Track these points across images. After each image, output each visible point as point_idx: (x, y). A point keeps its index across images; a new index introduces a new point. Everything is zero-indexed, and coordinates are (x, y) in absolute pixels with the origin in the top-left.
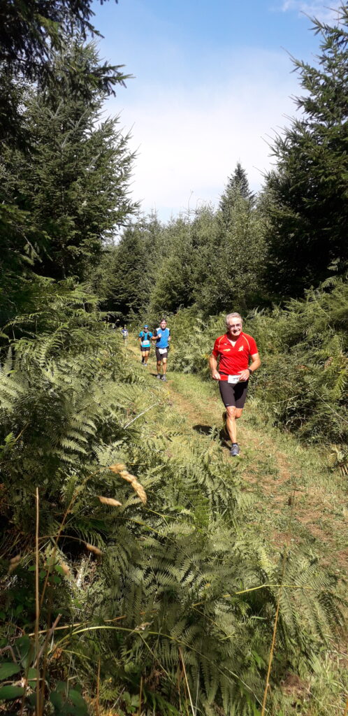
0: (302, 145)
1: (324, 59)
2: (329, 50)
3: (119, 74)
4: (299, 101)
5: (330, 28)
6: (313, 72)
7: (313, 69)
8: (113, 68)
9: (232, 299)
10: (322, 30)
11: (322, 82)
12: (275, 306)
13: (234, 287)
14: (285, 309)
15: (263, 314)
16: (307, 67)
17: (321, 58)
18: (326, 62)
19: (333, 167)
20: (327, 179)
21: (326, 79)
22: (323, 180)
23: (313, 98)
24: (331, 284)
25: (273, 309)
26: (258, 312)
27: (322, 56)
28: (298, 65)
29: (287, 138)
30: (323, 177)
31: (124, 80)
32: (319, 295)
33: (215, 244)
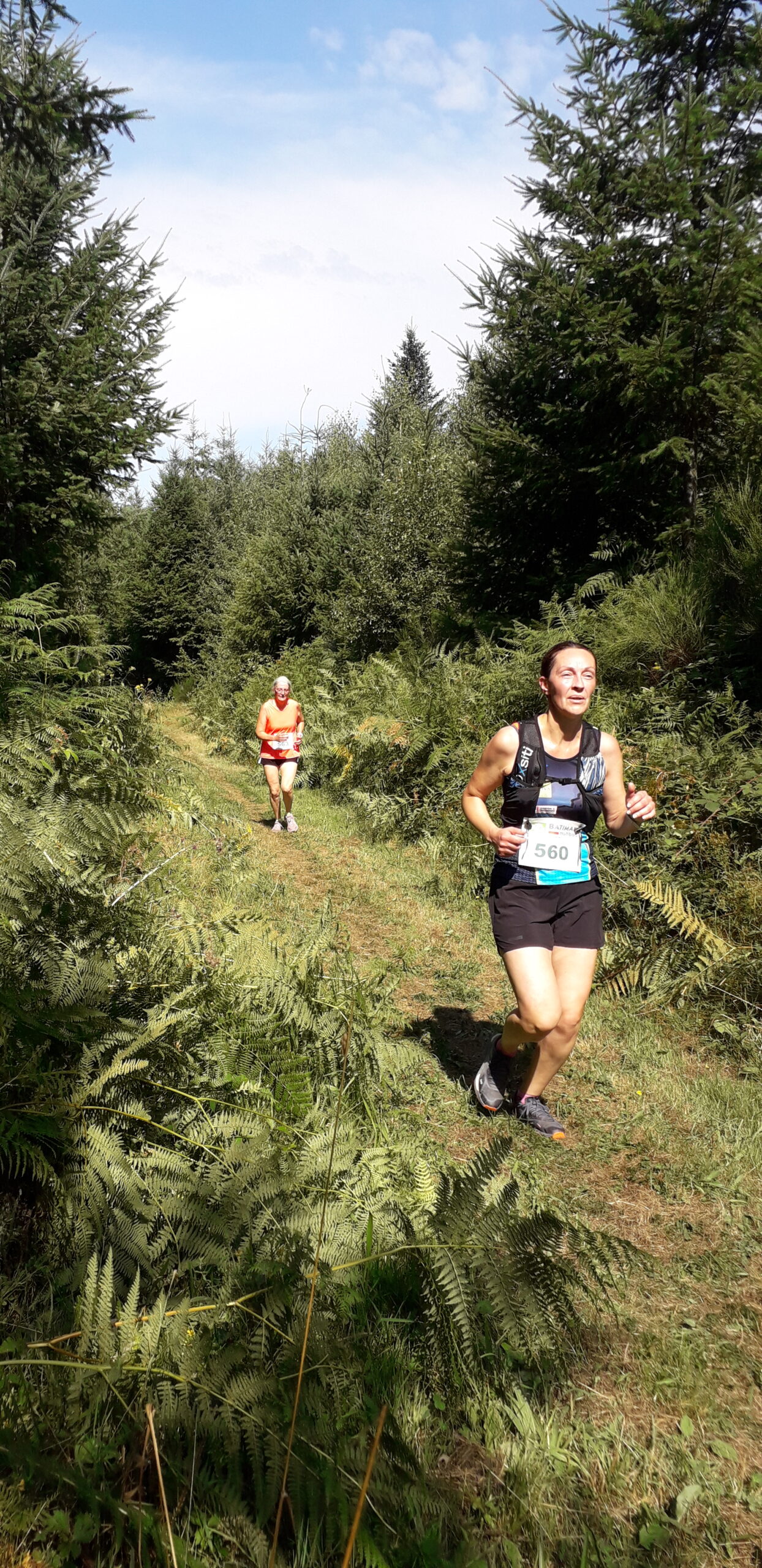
0: (533, 283)
1: (577, 96)
2: (587, 76)
3: (116, 108)
4: (529, 189)
5: (590, 29)
6: (556, 125)
7: (554, 117)
8: (102, 94)
9: (394, 625)
10: (573, 33)
11: (574, 147)
12: (482, 638)
13: (400, 598)
14: (502, 644)
15: (458, 654)
16: (541, 114)
17: (569, 94)
18: (582, 101)
19: (599, 332)
20: (588, 361)
21: (584, 141)
22: (580, 362)
23: (554, 181)
24: (598, 591)
25: (478, 645)
26: (446, 653)
27: (571, 90)
28: (525, 108)
29: (504, 270)
30: (579, 355)
31: (128, 123)
32: (573, 614)
33: (359, 505)
